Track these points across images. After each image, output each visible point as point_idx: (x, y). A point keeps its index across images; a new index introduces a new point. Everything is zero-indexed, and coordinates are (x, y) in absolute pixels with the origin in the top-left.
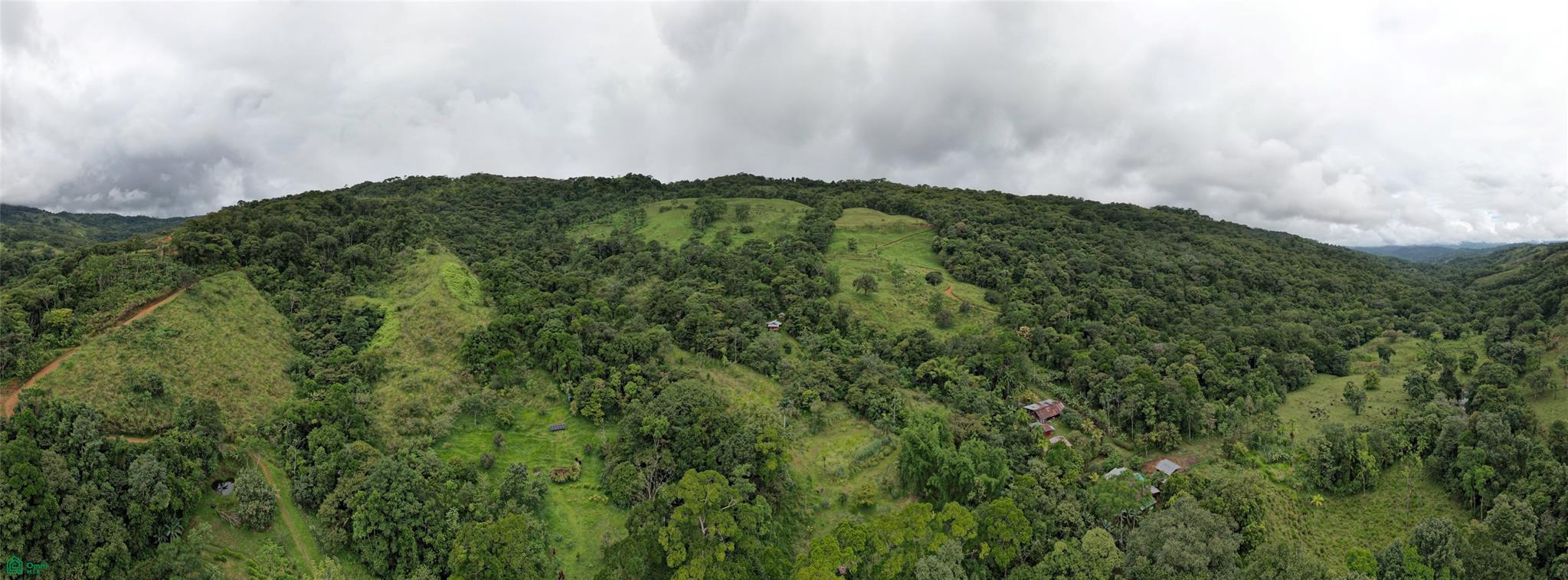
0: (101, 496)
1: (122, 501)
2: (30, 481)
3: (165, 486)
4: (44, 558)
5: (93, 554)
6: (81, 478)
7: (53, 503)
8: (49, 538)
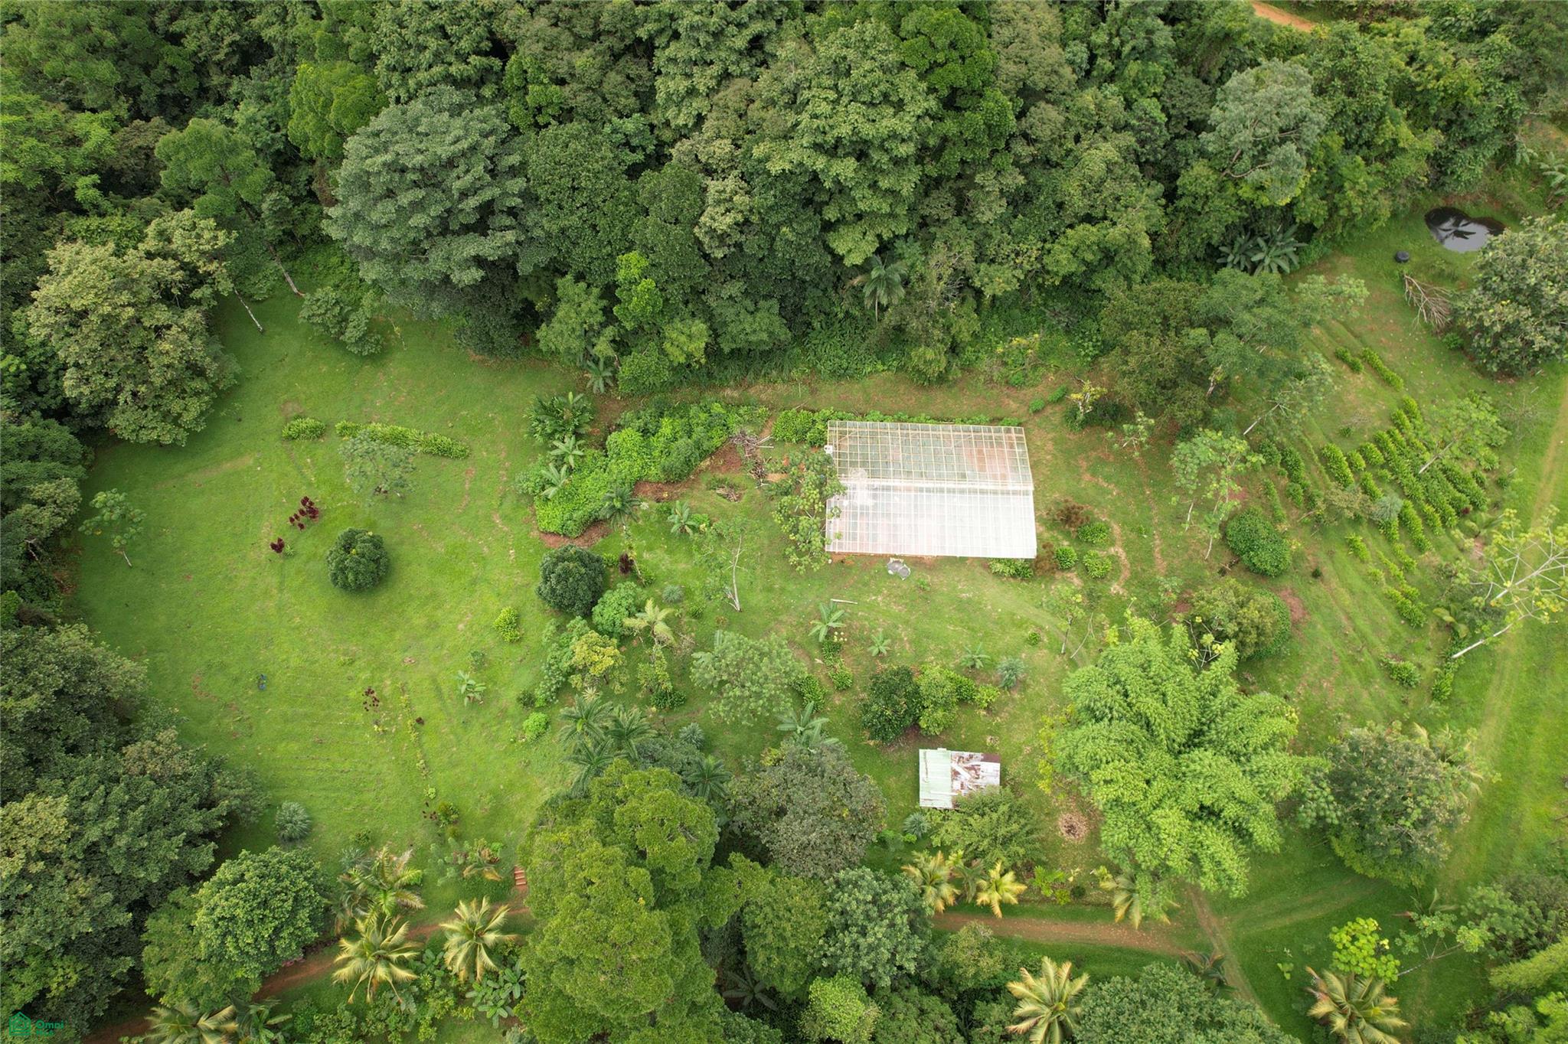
0: (1127, 126)
1: (1177, 153)
2: (955, 54)
3: (1303, 161)
4: (959, 214)
5: (1069, 231)
6: (1088, 73)
7: (1002, 113)
8: (978, 179)
